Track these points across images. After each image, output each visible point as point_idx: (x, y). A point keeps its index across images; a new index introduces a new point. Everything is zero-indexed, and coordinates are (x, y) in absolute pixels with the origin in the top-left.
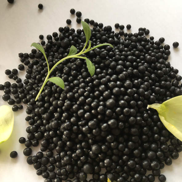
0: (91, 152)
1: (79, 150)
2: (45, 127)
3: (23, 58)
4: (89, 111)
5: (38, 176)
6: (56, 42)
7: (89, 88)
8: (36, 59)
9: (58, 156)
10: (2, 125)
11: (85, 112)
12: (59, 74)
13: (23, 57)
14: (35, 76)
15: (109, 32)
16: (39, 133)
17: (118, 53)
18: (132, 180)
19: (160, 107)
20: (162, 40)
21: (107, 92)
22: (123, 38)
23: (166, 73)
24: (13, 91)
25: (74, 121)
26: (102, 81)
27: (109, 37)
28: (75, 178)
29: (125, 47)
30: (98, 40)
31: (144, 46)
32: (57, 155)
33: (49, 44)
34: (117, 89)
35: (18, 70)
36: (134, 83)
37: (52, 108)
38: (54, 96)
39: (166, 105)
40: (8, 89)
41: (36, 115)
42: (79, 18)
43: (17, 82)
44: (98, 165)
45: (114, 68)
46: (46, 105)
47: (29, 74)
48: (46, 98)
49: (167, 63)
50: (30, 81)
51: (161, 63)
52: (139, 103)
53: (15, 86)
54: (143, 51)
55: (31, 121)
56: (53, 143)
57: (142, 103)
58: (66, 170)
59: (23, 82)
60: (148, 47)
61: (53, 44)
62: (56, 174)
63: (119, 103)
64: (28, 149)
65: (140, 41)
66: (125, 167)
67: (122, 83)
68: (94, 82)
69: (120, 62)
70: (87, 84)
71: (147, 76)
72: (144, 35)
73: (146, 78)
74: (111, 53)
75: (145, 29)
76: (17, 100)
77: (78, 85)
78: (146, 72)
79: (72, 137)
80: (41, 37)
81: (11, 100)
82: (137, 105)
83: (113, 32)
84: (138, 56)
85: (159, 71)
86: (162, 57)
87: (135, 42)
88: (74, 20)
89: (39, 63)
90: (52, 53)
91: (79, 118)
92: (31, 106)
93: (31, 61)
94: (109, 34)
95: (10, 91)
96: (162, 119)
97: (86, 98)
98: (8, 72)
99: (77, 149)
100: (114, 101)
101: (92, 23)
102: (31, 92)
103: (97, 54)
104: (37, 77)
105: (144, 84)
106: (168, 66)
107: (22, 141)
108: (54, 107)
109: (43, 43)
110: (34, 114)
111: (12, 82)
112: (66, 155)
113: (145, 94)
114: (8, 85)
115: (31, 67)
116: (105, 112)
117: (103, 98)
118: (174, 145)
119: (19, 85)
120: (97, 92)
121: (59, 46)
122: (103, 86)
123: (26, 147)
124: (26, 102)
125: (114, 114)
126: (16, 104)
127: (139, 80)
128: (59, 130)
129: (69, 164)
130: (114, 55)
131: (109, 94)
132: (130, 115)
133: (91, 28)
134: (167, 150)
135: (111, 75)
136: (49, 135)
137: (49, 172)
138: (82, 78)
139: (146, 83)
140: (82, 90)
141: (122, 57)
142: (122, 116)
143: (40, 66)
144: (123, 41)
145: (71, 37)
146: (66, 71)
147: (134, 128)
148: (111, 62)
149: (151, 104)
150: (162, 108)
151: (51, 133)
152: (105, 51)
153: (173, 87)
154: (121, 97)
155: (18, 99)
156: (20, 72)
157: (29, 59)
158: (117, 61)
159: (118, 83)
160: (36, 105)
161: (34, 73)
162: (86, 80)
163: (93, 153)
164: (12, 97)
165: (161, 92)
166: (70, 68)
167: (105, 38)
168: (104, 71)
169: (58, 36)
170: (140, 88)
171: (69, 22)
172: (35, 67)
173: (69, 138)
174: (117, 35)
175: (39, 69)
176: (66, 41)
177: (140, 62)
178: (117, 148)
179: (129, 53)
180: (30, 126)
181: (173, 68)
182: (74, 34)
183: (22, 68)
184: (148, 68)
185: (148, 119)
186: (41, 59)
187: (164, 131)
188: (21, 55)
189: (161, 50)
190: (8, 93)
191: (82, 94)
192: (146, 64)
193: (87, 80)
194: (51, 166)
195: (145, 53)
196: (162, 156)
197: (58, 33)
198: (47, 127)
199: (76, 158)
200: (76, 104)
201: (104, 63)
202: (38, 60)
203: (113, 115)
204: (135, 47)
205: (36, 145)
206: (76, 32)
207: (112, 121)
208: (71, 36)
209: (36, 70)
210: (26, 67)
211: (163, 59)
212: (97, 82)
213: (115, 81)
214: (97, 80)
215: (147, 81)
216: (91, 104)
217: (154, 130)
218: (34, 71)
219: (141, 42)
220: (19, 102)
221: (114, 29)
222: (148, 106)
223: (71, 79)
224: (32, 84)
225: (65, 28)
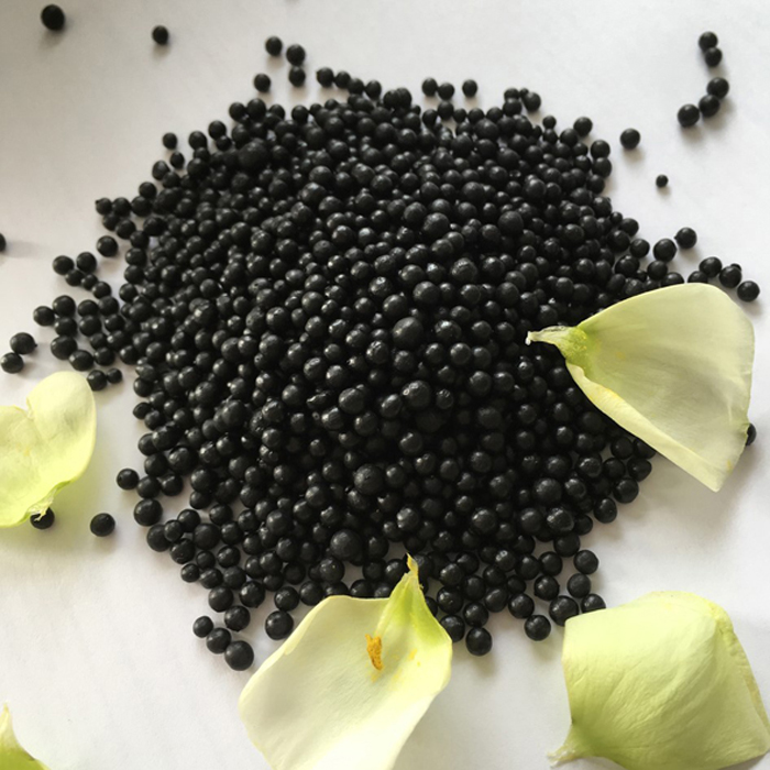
0: (353, 494)
1: (315, 489)
2: (200, 428)
3: (111, 215)
4: (341, 359)
5: (185, 583)
6: (220, 153)
7: (335, 288)
8: (154, 215)
9: (249, 514)
10: (55, 435)
11: (327, 363)
12: (239, 256)
13: (112, 212)
14: (158, 272)
15: (402, 110)
16: (182, 450)
17: (430, 175)
18: (488, 573)
19: (569, 337)
20: (584, 127)
21: (394, 298)
22: (452, 125)
23: (592, 232)
24: (87, 323)
25: (293, 396)
26: (376, 264)
27: (401, 126)
28: (307, 579)
29: (456, 156)
30: (366, 138)
31: (520, 149)
32: (245, 512)
33: (198, 161)
34: (425, 285)
35: (98, 257)
36: (485, 267)
37: (221, 366)
38: (226, 328)
39: (591, 332)
40: (66, 320)
41: (166, 398)
42: (297, 69)
43: (97, 295)
44: (378, 531)
45: (417, 222)
46: (198, 360)
47: (134, 268)
48: (198, 337)
49: (598, 200)
50: (141, 290)
51: (579, 202)
52: (503, 326)
53: (89, 309)
54: (519, 165)
55: (153, 417)
56: (229, 475)
57: (513, 329)
58: (276, 556)
59: (116, 294)
60: (533, 153)
61: (212, 160)
62: (244, 573)
63: (434, 331)
64: (149, 503)
65: (506, 132)
66: (466, 535)
67: (443, 269)
68: (353, 271)
69: (439, 203)
70: (329, 278)
71: (526, 244)
72: (524, 112)
73: (525, 248)
74: (407, 175)
75: (524, 93)
76: (101, 355)
77: (298, 284)
78: (525, 232)
79: (288, 448)
80: (170, 141)
81: (79, 355)
82: (496, 335)
83: (418, 110)
84: (499, 183)
85: (570, 227)
86: (582, 181)
87: (492, 135)
88: (280, 75)
89: (167, 229)
90: (210, 192)
91: (308, 386)
92: (150, 367)
93: (140, 225)
94: (401, 117)
95: (74, 324)
96: (577, 373)
97: (329, 318)
98: (63, 265)
99: (307, 487)
100: (417, 325)
101: (344, 81)
102: (146, 325)
103: (361, 181)
104: (165, 272)
105: (519, 270)
106: (605, 209)
107: (128, 480)
108: (226, 362)
109: (178, 160)
110: (160, 393)
111: (80, 296)
112: (272, 508)
113: (520, 300)
114: (65, 305)
115: (141, 243)
116: (391, 359)
117: (383, 316)
118: (625, 458)
119: (105, 303)
120: (363, 301)
121: (234, 166)
122: (381, 281)
123: (141, 499)
124: (131, 360)
125: (421, 364)
126: (98, 367)
127: (504, 257)
128: (246, 431)
129: (284, 536)
130: (418, 183)
131: (399, 303)
132: (473, 365)
133: (341, 98)
134: (599, 471)
135: (406, 245)
136: (215, 451)
137: (222, 570)
138: (314, 259)
139: (525, 266)
140: (312, 295)
141: (444, 186)
142: (446, 368)
143: (173, 235)
144: (451, 136)
145: (271, 135)
146: (260, 242)
147: (486, 408)
148: (408, 203)
149: (538, 327)
150: (575, 340)
151: (220, 444)
152: (389, 172)
153: (618, 276)
154: (443, 311)
155: (104, 350)
156: (105, 263)
157: (133, 217)
158: (427, 200)
159: (432, 267)
160: (167, 363)
161: (153, 262)
162: (325, 267)
163: (358, 494)
164: (83, 344)
165: (574, 290)
166: (271, 232)
167: (388, 130)
168: (387, 234)
169: (229, 134)
170: (505, 282)
171: (263, 84)
172: (153, 242)
173: (281, 454)
174: (429, 119)
175: (167, 247)
176: (257, 148)
177: (506, 200)
178: (436, 472)
179: (468, 172)
180: (149, 432)
181: (620, 216)
182: (282, 123)
183: (108, 248)
184: (535, 220)
185: (532, 379)
186: (172, 212)
187: (587, 416)
188: (104, 207)
189: (581, 158)
190: (68, 332)
191: (314, 309)
192: (526, 205)
193: (330, 264)
194: (228, 551)
195: (526, 173)
196: (582, 492)
197: (229, 123)
198: (205, 427)
199: (308, 516)
200: (297, 341)
201: (384, 208)
202: (162, 217)
203: (416, 369)
204: (493, 153)
205: (176, 490)
206: (288, 117)
207: (415, 385)
208: (272, 129)
209: (160, 250)
210: (124, 245)
211: (588, 188)
212: (362, 270)
213: (421, 261)
214: (361, 264)
215: (529, 258)
216: (345, 337)
217: (553, 413)
218: (151, 255)
219: (513, 135)
220: (108, 360)
221: (418, 99)
222: (530, 337)
223: (277, 266)
224: (148, 299)
225: (251, 103)
